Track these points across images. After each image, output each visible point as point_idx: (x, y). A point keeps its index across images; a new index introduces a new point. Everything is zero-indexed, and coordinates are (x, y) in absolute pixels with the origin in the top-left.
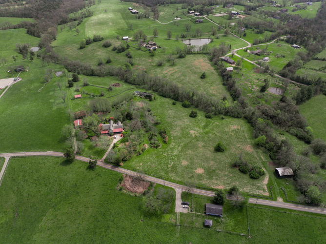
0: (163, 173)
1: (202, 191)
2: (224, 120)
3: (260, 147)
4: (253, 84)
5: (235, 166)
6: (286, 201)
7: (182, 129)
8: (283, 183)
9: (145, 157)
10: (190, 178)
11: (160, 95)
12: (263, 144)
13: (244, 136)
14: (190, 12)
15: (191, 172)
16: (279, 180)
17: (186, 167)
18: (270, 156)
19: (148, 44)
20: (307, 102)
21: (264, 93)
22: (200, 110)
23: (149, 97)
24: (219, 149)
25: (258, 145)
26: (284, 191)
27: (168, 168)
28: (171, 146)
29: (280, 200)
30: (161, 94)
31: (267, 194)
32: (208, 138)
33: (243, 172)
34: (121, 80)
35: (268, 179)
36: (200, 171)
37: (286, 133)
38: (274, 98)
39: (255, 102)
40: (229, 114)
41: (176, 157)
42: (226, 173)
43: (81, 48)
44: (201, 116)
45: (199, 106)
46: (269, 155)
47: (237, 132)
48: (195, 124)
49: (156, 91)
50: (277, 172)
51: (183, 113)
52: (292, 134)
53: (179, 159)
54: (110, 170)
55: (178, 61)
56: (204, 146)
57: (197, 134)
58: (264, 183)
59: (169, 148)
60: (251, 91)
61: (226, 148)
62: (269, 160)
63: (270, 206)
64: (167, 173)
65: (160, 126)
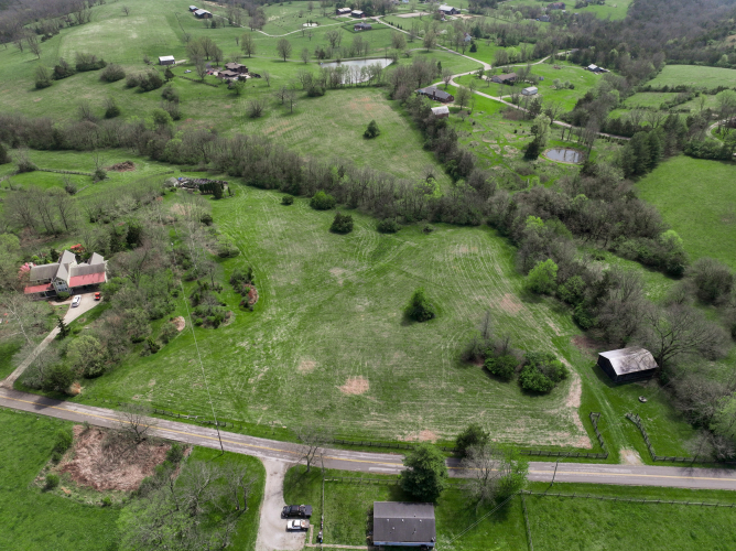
0: (227, 407)
1: (362, 455)
2: (432, 234)
3: (543, 297)
4: (505, 143)
5: (469, 358)
6: (651, 459)
7: (306, 266)
8: (630, 399)
9: (171, 357)
10: (321, 414)
11: (249, 184)
12: (549, 286)
13: (493, 272)
14: (341, 10)
15: (325, 393)
16: (615, 392)
17: (311, 378)
18: (576, 321)
19: (227, 68)
20: (649, 175)
21: (536, 162)
22: (362, 214)
23: (213, 190)
24: (418, 313)
25: (534, 293)
26: (638, 426)
27: (247, 386)
28: (266, 317)
29: (631, 456)
30: (251, 180)
31: (584, 442)
32: (386, 284)
33: (499, 374)
34: (141, 155)
35: (579, 390)
36: (356, 386)
37: (609, 255)
38: (563, 171)
39: (513, 183)
40: (444, 218)
41: (279, 347)
42: (444, 385)
43: (40, 87)
44: (364, 228)
45: (360, 203)
46: (570, 317)
47: (470, 261)
48: (346, 249)
49: (237, 175)
50: (604, 365)
51: (313, 223)
52: (625, 256)
53: (287, 355)
54: (27, 414)
55: (304, 105)
56: (372, 310)
57: (352, 277)
58: (570, 404)
59: (258, 325)
60: (500, 160)
61: (439, 309)
62: (575, 330)
63: (601, 486)
64: (240, 405)
65: (237, 260)
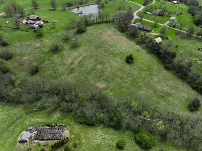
11: (81, 123)
19: (29, 19)
30: (82, 121)
